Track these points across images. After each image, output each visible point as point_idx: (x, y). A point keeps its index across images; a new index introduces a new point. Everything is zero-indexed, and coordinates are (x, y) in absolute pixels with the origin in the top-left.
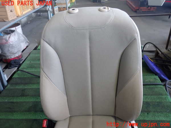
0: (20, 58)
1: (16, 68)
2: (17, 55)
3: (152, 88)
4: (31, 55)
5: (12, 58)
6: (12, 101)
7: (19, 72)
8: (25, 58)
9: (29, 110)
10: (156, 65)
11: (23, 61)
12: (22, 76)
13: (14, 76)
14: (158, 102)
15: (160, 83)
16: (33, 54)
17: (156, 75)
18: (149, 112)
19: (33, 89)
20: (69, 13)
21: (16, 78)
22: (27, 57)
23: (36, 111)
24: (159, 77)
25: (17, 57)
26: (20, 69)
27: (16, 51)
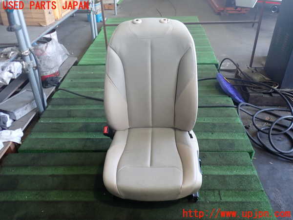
0: (58, 75)
1: (54, 88)
2: (54, 71)
3: (222, 110)
4: (71, 72)
5: (49, 74)
6: (57, 121)
7: (59, 92)
8: (64, 76)
9: (80, 131)
10: (233, 86)
11: (61, 79)
12: (64, 97)
13: (54, 97)
14: (225, 123)
15: (233, 104)
16: (73, 70)
17: (229, 97)
18: (214, 132)
19: (80, 110)
20: (133, 23)
21: (57, 99)
22: (66, 75)
23: (88, 132)
24: (233, 100)
25: (54, 74)
26: (59, 88)
27: (53, 65)
